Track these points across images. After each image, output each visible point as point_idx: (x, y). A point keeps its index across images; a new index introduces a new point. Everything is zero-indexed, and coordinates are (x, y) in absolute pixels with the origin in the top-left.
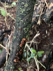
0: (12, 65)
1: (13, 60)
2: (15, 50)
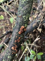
0: (9, 54)
1: (11, 48)
2: (14, 37)
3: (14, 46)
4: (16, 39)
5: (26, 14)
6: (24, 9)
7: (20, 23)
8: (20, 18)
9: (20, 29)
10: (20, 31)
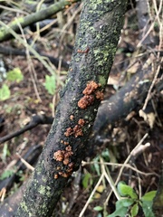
1: (51, 155)
2: (62, 118)
3: (62, 148)
4: (70, 126)
5: (102, 45)
6: (98, 28)
7: (84, 70)
8: (83, 56)
9: (84, 92)
10: (82, 99)
